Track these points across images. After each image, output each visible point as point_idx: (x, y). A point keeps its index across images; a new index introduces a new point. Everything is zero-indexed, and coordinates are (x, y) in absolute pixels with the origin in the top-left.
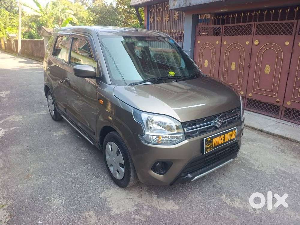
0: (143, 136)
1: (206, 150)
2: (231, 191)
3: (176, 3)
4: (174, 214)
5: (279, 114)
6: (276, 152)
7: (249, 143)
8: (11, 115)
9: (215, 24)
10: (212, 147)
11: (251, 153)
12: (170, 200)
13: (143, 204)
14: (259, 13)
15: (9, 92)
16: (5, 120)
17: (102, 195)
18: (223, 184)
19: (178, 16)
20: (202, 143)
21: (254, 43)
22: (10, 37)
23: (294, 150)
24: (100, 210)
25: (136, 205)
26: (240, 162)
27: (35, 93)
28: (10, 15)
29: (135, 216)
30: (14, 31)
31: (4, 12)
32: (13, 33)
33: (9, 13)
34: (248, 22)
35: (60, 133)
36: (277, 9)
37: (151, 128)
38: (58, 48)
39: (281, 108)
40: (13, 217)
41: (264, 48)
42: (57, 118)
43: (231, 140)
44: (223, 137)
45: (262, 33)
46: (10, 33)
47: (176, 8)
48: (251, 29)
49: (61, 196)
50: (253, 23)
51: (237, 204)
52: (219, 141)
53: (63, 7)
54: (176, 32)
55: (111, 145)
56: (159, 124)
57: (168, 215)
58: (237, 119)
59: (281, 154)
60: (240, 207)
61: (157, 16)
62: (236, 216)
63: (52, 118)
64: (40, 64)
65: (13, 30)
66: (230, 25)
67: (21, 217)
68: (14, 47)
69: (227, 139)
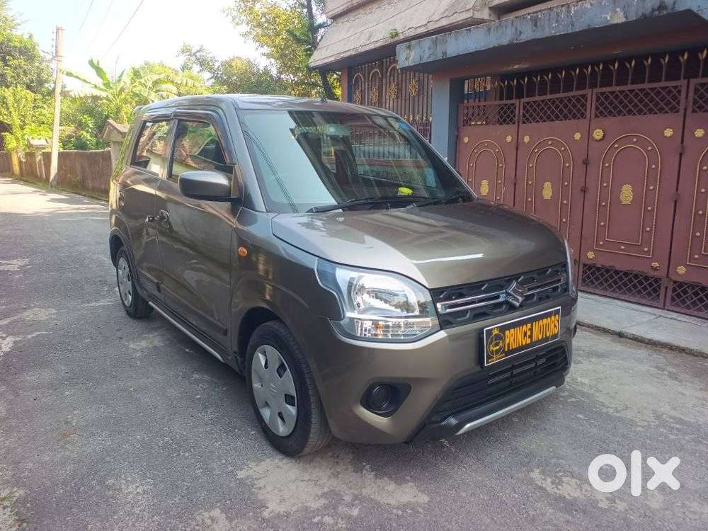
0: (341, 322)
1: (489, 357)
2: (553, 461)
3: (413, 54)
4: (418, 512)
5: (661, 297)
6: (658, 378)
7: (593, 360)
8: (29, 308)
9: (501, 99)
10: (504, 351)
11: (599, 380)
12: (407, 481)
13: (342, 493)
14: (601, 67)
15: (27, 261)
16: (15, 318)
17: (241, 474)
18: (533, 446)
19: (417, 87)
20: (480, 340)
21: (593, 138)
22: (32, 146)
23: (699, 374)
24: (238, 507)
25: (324, 495)
26: (573, 399)
27: (87, 261)
28: (35, 100)
29: (322, 518)
30: (43, 133)
31: (24, 92)
32: (39, 137)
33: (33, 94)
34: (578, 89)
35: (144, 344)
36: (640, 58)
37: (358, 305)
38: (143, 159)
39: (664, 283)
40: (25, 525)
41: (616, 146)
42: (140, 311)
43: (547, 339)
44: (530, 329)
45: (610, 113)
46: (33, 138)
47: (412, 64)
48: (584, 105)
49: (144, 475)
50: (588, 92)
51: (569, 489)
52: (520, 336)
53: (156, 77)
54: (413, 119)
55: (264, 353)
56: (377, 294)
57: (402, 516)
58: (559, 290)
59: (669, 382)
60: (576, 496)
61: (370, 89)
62: (568, 517)
63: (126, 312)
64: (100, 204)
65: (40, 131)
66: (537, 98)
67: (45, 523)
68: (40, 168)
69: (537, 335)
